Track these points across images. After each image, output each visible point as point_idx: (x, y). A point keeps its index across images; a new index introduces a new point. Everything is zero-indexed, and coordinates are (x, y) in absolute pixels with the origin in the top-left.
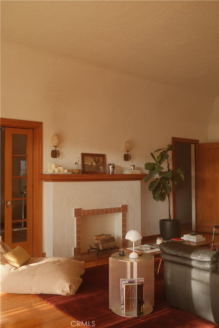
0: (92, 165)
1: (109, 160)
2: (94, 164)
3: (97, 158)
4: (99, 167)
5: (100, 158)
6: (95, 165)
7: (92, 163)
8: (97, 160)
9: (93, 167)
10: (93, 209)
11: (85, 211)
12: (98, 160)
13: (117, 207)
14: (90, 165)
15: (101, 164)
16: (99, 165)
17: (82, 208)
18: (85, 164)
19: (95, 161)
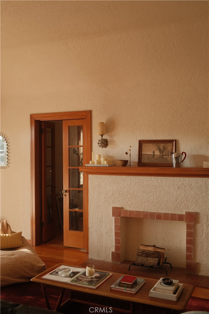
0: (154, 155)
1: (183, 148)
2: (157, 153)
3: (162, 145)
4: (165, 157)
5: (167, 145)
6: (159, 154)
7: (154, 152)
8: (162, 148)
9: (155, 157)
10: (139, 210)
11: (126, 211)
12: (164, 148)
13: (180, 213)
14: (152, 155)
15: (168, 153)
16: (164, 154)
17: (123, 207)
18: (142, 153)
19: (159, 150)
